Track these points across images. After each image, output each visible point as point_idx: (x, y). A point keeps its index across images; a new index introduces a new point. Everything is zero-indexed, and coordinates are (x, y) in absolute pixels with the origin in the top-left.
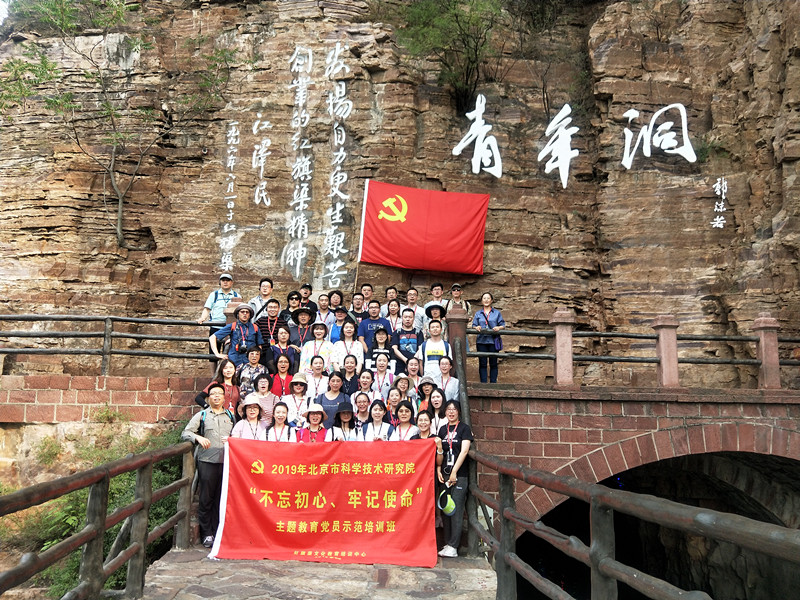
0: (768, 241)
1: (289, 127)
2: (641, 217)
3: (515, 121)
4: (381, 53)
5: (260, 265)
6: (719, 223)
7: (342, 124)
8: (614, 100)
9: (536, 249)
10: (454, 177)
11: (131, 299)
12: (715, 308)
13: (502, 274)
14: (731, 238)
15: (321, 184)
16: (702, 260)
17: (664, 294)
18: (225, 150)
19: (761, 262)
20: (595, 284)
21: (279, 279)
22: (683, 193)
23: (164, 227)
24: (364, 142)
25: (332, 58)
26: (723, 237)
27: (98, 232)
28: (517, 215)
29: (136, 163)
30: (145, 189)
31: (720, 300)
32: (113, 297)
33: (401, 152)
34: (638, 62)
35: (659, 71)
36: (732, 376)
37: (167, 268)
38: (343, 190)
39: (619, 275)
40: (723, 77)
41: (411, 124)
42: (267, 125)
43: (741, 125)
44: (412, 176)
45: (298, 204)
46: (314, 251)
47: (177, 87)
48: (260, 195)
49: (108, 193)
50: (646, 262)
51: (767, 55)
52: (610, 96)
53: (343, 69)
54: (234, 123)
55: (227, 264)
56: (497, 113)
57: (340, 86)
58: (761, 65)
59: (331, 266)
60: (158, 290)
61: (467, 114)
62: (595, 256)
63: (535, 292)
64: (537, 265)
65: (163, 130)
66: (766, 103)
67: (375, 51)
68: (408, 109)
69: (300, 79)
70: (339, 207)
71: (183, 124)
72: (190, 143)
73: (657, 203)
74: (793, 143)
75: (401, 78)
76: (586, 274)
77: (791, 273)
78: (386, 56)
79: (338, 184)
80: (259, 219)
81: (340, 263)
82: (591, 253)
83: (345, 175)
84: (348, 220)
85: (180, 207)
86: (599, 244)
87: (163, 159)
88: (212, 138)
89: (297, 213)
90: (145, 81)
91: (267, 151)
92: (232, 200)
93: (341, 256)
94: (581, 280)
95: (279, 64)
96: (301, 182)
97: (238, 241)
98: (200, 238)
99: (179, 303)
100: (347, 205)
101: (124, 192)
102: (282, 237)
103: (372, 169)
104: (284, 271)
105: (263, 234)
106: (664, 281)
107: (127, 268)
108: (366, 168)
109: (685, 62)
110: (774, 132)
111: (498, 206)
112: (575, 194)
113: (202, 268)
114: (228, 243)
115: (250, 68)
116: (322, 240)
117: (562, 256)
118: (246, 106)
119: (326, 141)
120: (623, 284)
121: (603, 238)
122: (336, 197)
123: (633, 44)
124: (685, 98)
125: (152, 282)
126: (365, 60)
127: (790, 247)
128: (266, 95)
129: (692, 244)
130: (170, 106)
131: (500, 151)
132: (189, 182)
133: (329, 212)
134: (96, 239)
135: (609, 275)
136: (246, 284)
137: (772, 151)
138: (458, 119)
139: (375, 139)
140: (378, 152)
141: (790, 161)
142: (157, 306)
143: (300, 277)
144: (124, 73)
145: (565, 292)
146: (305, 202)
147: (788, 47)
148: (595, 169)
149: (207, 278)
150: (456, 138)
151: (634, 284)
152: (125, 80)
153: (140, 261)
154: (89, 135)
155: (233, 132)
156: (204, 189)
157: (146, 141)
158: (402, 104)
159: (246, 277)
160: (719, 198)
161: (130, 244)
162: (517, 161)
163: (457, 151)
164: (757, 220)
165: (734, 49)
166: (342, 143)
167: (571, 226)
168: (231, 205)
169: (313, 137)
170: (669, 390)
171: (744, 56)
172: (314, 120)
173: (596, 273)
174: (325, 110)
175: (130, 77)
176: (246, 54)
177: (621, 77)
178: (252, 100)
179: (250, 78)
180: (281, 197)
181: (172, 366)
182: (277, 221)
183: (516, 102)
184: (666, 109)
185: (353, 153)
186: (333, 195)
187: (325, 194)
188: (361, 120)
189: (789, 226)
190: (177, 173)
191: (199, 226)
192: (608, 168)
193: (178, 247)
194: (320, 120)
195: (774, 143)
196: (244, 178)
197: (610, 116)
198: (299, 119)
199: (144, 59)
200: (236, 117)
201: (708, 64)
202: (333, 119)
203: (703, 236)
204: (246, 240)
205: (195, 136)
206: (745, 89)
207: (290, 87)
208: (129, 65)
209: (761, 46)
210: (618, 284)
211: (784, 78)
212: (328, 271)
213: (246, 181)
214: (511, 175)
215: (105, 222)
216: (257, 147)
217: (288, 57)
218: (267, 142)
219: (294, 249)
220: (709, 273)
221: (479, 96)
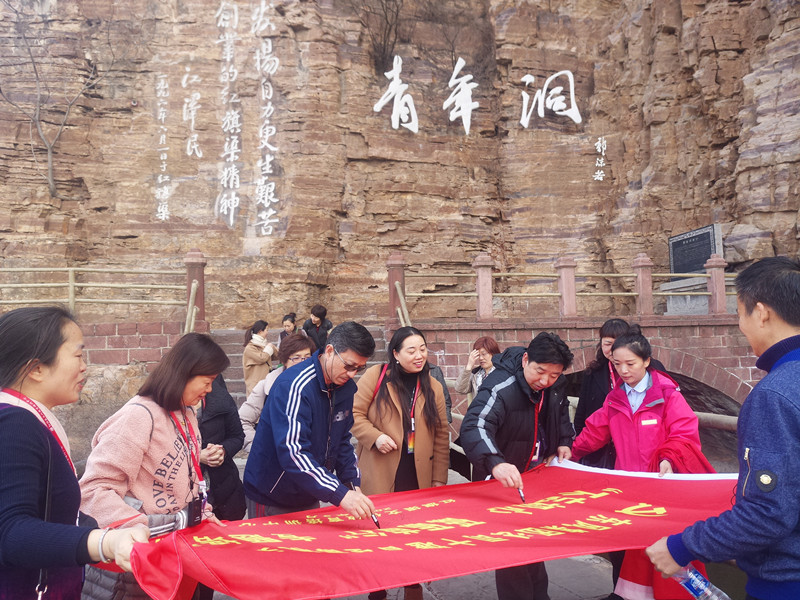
0: (639, 191)
1: (217, 81)
2: (536, 171)
3: (428, 81)
4: (305, 13)
5: (195, 214)
6: (599, 176)
7: (269, 80)
8: (514, 65)
9: (448, 198)
10: (375, 131)
11: (70, 248)
12: (596, 249)
13: (419, 221)
14: (609, 188)
15: (250, 137)
16: (585, 208)
17: (554, 237)
18: (154, 103)
19: (633, 209)
20: (497, 228)
21: (214, 227)
22: (570, 149)
23: (98, 178)
24: (290, 97)
25: (259, 14)
26: (602, 188)
27: (28, 182)
28: (431, 166)
29: (64, 113)
30: (74, 139)
31: (598, 241)
32: (51, 246)
33: (326, 107)
34: (533, 31)
35: (551, 40)
36: (608, 304)
37: (103, 218)
38: (272, 142)
39: (518, 221)
40: (603, 48)
41: (335, 81)
42: (195, 78)
43: (616, 91)
44: (336, 129)
45: (229, 156)
46: (246, 200)
47: (100, 37)
48: (192, 147)
49: (34, 143)
50: (540, 210)
51: (640, 30)
52: (510, 62)
53: (269, 26)
54: (162, 76)
55: (163, 213)
56: (411, 73)
57: (266, 42)
58: (635, 38)
59: (263, 215)
60: (96, 239)
61: (386, 74)
62: (497, 205)
63: (448, 237)
64: (449, 213)
65: (88, 80)
66: (638, 72)
67: (298, 11)
68: (332, 67)
69: (227, 35)
70: (269, 158)
71: (109, 74)
72: (118, 94)
73: (549, 158)
74: (659, 108)
75: (325, 37)
76: (490, 220)
77: (655, 219)
78: (310, 15)
79: (267, 137)
80: (191, 170)
81: (271, 212)
82: (493, 202)
83: (274, 129)
84: (277, 171)
85: (112, 158)
86: (499, 194)
87: (91, 109)
88: (140, 89)
89: (228, 165)
90: (65, 28)
91: (199, 103)
92: (165, 151)
93: (272, 205)
94: (486, 226)
95: (205, 18)
96: (231, 134)
97: (173, 191)
98: (135, 188)
99: (118, 251)
100: (277, 157)
101: (52, 142)
102: (215, 187)
103: (299, 122)
104: (218, 220)
105: (196, 184)
106: (554, 226)
107: (62, 218)
108: (293, 122)
109: (571, 32)
110: (644, 99)
111: (414, 159)
112: (480, 149)
113: (138, 218)
114: (164, 193)
115: (175, 21)
116: (254, 190)
117: (470, 205)
118: (174, 59)
119: (254, 96)
120: (522, 229)
121: (504, 189)
122: (265, 148)
123: (529, 14)
124: (572, 66)
125: (88, 231)
126: (291, 18)
127: (656, 197)
128: (194, 49)
129: (578, 194)
130: (95, 56)
131: (417, 109)
132: (119, 133)
133: (260, 163)
134: (27, 189)
135: (509, 221)
136: (182, 232)
137: (642, 115)
138: (376, 77)
139: (302, 95)
140: (305, 107)
141: (656, 124)
142: (96, 255)
143: (234, 225)
144: (40, 19)
145: (472, 237)
146: (236, 154)
147: (656, 24)
148: (497, 128)
149: (143, 227)
150: (376, 95)
151: (530, 229)
152: (42, 26)
153: (75, 211)
154: (8, 82)
155: (162, 84)
156: (136, 141)
157: (71, 91)
158: (325, 62)
159: (183, 226)
160: (599, 155)
161: (62, 194)
162: (430, 118)
163: (378, 107)
164: (630, 174)
165: (612, 23)
166: (270, 97)
167: (477, 178)
168: (164, 157)
169: (242, 91)
170: (568, 319)
171: (621, 30)
172: (242, 75)
173: (498, 219)
174: (252, 65)
175: (47, 22)
176: (170, 6)
177: (519, 45)
178: (180, 53)
179: (176, 30)
180: (212, 148)
181: (117, 311)
182: (209, 172)
183: (427, 63)
184: (556, 75)
185: (281, 107)
186: (262, 147)
187: (255, 146)
188: (288, 76)
189: (656, 180)
190: (106, 123)
191: (133, 177)
192: (508, 126)
193: (114, 197)
194: (248, 75)
195: (644, 109)
196: (175, 130)
197: (510, 80)
198: (227, 74)
199: (61, 5)
200: (165, 69)
201: (591, 35)
202: (260, 74)
203: (586, 188)
204: (181, 191)
205: (122, 87)
206: (621, 60)
207: (217, 42)
208: (46, 10)
209: (635, 22)
210: (517, 229)
211: (652, 52)
212: (261, 219)
213: (178, 133)
214: (426, 131)
215: (34, 172)
216: (187, 100)
217: (213, 12)
218: (197, 96)
219: (227, 198)
220: (590, 219)
221: (396, 57)
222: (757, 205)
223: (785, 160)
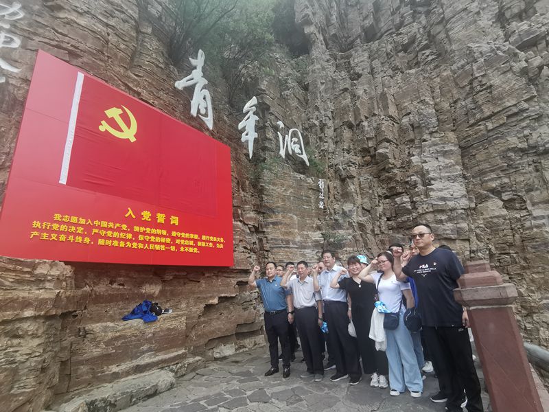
0: (348, 219)
2: (284, 194)
6: (322, 205)
8: (271, 111)
10: (169, 111)
14: (325, 215)
16: (312, 227)
17: (296, 248)
19: (350, 231)
20: (254, 237)
22: (302, 183)
39: (272, 233)
41: (132, 34)
50: (288, 225)
51: (330, 121)
52: (269, 107)
58: (328, 125)
61: (190, 59)
62: (257, 217)
66: (332, 145)
68: (131, 17)
73: (291, 187)
74: (351, 168)
76: (254, 229)
83: (18, 41)
86: (259, 208)
94: (250, 234)
103: (70, 53)
106: (296, 240)
110: (337, 162)
120: (275, 239)
121: (264, 204)
129: (308, 216)
135: (264, 232)
139: (83, 21)
140: (84, 37)
141: (351, 177)
151: (282, 240)
160: (321, 191)
163: (180, 84)
164: (336, 207)
165: (308, 114)
167: (247, 190)
171: (318, 119)
177: (272, 99)
189: (357, 213)
192: (266, 155)
195: (340, 167)
197: (268, 120)
201: (299, 117)
203: (311, 213)
206: (320, 136)
210: (272, 239)
220: (318, 236)
221: (200, 51)
222: (447, 234)
223: (462, 207)
